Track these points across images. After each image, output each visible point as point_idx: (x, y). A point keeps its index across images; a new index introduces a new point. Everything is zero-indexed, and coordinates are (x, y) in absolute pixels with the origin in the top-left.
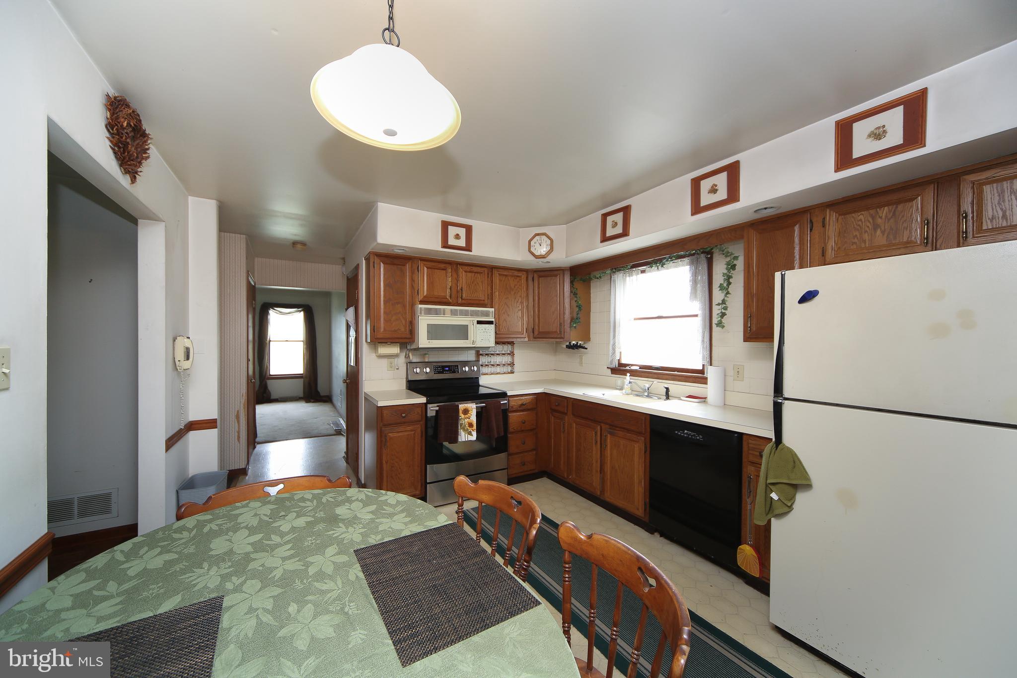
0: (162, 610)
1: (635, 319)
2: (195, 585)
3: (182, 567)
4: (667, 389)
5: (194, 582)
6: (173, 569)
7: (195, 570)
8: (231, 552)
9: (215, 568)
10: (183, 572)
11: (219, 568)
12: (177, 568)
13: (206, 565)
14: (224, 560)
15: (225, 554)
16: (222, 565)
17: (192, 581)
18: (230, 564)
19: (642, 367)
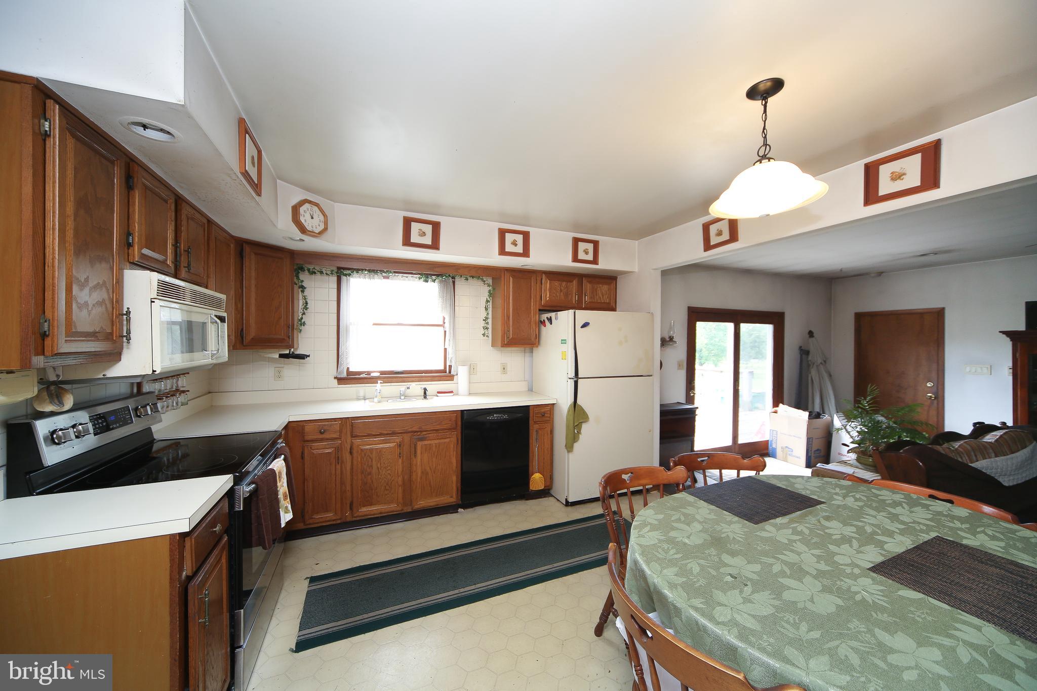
0: (920, 596)
1: (374, 324)
2: (881, 591)
3: (880, 614)
4: (425, 390)
5: (881, 594)
6: (890, 619)
7: (871, 602)
8: (826, 589)
9: (854, 589)
10: (883, 610)
11: (850, 587)
12: (885, 617)
13: (858, 597)
14: (839, 589)
15: (830, 592)
16: (845, 586)
17: (882, 596)
18: (838, 583)
19: (382, 373)
